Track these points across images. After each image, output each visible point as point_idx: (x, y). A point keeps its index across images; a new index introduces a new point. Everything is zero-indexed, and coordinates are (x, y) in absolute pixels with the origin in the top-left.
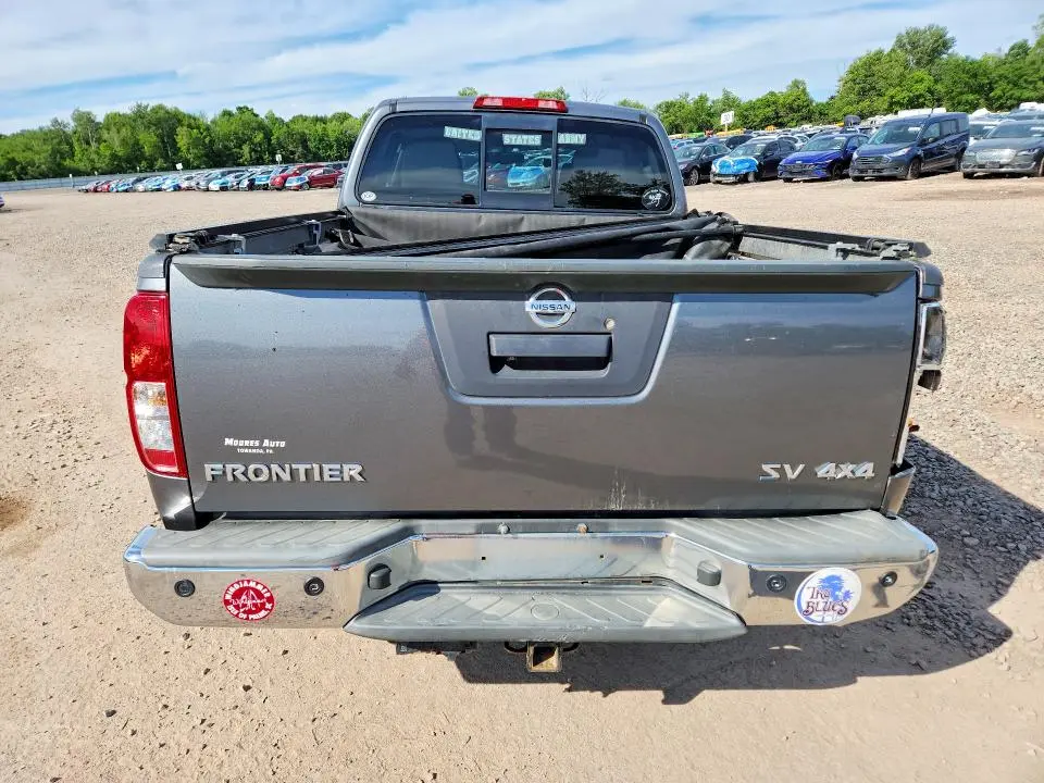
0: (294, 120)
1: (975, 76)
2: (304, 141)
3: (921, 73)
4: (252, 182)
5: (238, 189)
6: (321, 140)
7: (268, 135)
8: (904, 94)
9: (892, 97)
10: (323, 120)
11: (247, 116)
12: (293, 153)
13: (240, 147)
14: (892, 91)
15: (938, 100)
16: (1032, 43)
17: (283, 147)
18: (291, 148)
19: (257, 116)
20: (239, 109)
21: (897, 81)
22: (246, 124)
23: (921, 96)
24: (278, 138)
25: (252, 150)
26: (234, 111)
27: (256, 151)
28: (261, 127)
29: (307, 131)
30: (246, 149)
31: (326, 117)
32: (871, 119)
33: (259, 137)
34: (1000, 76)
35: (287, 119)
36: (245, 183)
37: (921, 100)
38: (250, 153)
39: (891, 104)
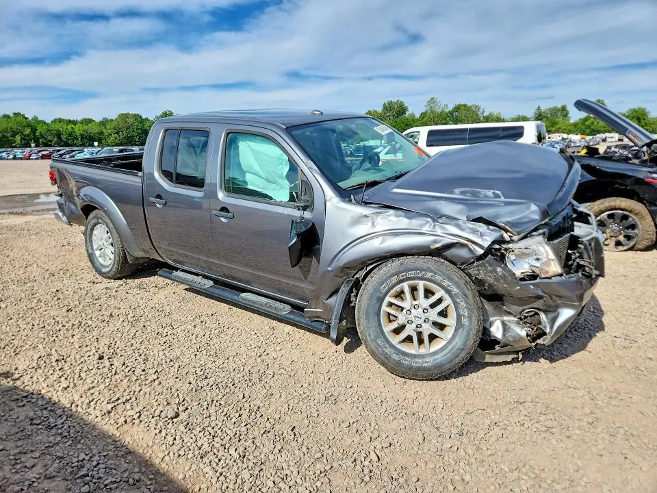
0: (54, 121)
2: (59, 135)
4: (15, 156)
5: (8, 159)
6: (70, 135)
7: (34, 130)
10: (75, 123)
11: (19, 119)
12: (51, 141)
13: (14, 136)
17: (44, 138)
18: (49, 138)
19: (27, 118)
20: (15, 114)
22: (19, 123)
24: (41, 132)
25: (22, 139)
26: (11, 115)
27: (25, 140)
28: (29, 125)
29: (61, 129)
30: (18, 138)
31: (77, 121)
33: (28, 131)
35: (48, 121)
36: (12, 156)
38: (21, 140)
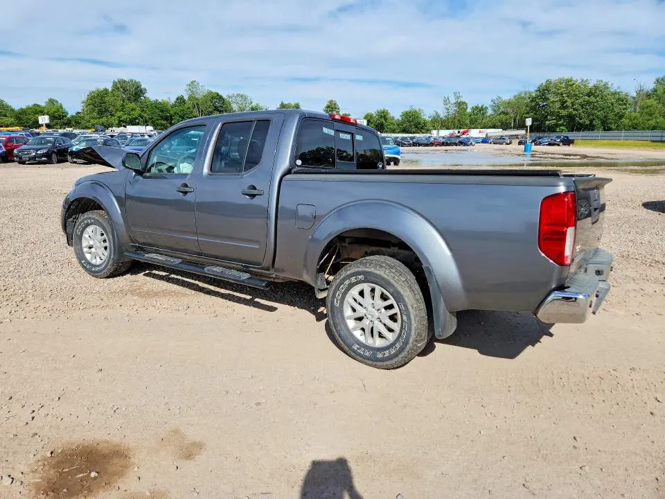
1: (162, 111)
3: (133, 105)
8: (126, 116)
9: (119, 117)
14: (119, 114)
15: (146, 122)
16: (186, 98)
21: (120, 108)
23: (137, 118)
32: (110, 129)
34: (175, 113)
37: (137, 121)
39: (120, 121)
